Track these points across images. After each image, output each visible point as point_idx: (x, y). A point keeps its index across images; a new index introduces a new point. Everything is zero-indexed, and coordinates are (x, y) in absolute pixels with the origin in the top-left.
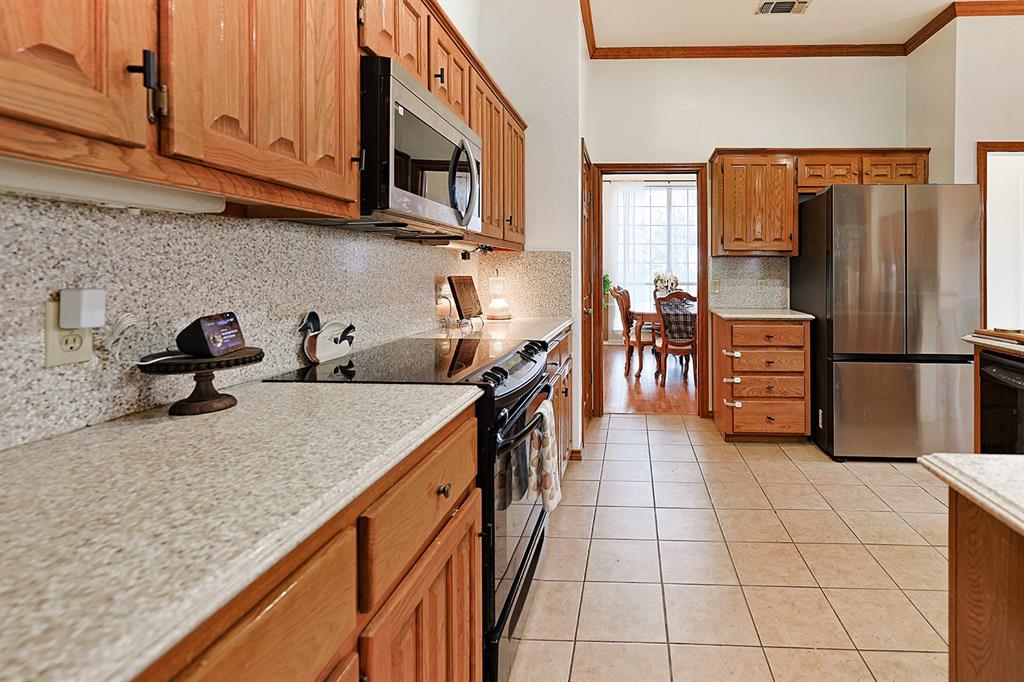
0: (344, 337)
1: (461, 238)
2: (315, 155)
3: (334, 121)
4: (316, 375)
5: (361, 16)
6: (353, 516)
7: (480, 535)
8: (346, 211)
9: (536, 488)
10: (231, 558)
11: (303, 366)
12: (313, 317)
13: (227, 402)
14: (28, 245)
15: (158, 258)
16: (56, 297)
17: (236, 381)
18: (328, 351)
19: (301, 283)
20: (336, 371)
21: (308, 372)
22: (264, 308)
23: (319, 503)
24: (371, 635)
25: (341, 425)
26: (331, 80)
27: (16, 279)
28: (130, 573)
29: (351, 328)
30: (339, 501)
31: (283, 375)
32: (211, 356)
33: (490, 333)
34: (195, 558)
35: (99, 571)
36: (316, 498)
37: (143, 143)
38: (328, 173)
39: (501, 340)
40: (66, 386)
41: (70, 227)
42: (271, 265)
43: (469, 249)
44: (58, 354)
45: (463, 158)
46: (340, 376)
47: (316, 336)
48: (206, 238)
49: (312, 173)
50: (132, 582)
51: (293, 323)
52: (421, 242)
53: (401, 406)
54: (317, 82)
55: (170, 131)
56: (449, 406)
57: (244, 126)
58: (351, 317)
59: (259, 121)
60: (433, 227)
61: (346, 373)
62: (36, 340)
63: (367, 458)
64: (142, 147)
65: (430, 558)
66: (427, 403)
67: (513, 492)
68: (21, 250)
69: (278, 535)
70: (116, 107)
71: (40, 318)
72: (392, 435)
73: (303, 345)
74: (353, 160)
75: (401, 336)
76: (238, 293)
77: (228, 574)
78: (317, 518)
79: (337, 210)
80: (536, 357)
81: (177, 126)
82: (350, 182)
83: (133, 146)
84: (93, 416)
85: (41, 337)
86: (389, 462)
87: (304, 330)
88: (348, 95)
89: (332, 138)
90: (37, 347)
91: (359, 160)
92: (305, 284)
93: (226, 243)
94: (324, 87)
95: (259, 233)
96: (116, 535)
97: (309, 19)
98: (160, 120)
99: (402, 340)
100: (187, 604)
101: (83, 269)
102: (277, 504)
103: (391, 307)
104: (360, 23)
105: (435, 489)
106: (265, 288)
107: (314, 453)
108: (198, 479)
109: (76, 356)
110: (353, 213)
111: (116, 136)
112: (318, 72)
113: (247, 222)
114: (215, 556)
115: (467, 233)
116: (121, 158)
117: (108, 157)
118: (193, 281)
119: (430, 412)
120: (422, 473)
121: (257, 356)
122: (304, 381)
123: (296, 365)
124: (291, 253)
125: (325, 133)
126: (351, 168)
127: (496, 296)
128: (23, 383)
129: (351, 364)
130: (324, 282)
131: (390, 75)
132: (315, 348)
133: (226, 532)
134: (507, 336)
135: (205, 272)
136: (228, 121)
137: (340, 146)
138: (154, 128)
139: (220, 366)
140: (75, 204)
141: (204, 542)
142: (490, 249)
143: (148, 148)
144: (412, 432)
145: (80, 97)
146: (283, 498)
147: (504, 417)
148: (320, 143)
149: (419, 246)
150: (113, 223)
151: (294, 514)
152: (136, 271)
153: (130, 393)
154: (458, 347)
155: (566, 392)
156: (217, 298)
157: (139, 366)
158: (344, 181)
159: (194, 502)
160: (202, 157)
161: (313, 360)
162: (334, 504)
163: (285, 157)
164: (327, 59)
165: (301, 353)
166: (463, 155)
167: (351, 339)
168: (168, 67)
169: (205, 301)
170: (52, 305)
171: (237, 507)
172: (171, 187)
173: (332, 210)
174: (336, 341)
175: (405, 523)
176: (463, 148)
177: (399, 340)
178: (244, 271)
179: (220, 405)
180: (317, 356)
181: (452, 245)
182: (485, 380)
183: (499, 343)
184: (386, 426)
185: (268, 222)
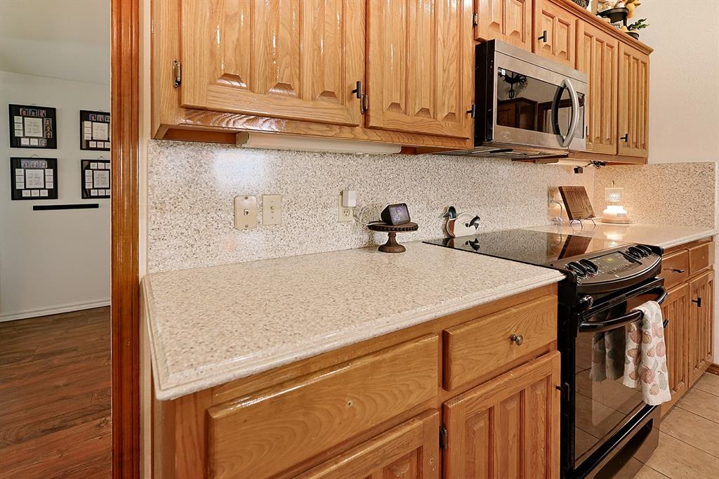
0: (472, 223)
1: (567, 156)
2: (441, 115)
3: (455, 91)
4: (453, 244)
5: (476, 20)
6: (439, 328)
7: (557, 388)
8: (464, 146)
9: (633, 376)
10: (365, 321)
11: (446, 237)
12: (452, 209)
13: (401, 249)
14: (334, 172)
15: (377, 177)
16: (342, 193)
17: (410, 240)
18: (461, 231)
19: (446, 190)
20: (467, 243)
21: (449, 242)
22: (425, 203)
23: (414, 311)
24: (450, 406)
25: (448, 274)
26: (453, 68)
27: (330, 186)
28: (332, 311)
29: (477, 218)
30: (425, 315)
31: (435, 240)
32: (392, 225)
33: (605, 233)
34: (353, 315)
35: (325, 306)
36: (413, 309)
37: (357, 124)
38: (450, 123)
39: (616, 241)
40: (345, 231)
41: (346, 164)
42: (429, 180)
43: (581, 164)
44: (342, 217)
45: (564, 96)
46: (470, 248)
47: (454, 221)
48: (397, 166)
49: (440, 125)
50: (331, 315)
51: (441, 211)
52: (534, 162)
53: (490, 272)
54: (444, 71)
55: (369, 116)
56: (525, 280)
57: (403, 106)
58: (477, 211)
59: (410, 102)
60: (537, 150)
61: (474, 246)
62: (336, 210)
63: (451, 296)
64: (358, 126)
65: (502, 382)
66: (510, 274)
67: (607, 370)
68: (332, 174)
69: (388, 319)
70: (348, 110)
71: (337, 201)
72: (473, 287)
73: (446, 225)
74: (468, 112)
75: (516, 227)
76: (411, 194)
77: (361, 328)
78: (410, 319)
79: (458, 145)
80: (643, 260)
81: (371, 113)
82: (465, 127)
83: (355, 126)
84: (353, 245)
85: (337, 210)
86: (465, 303)
87: (447, 216)
88: (465, 73)
89: (453, 102)
90: (335, 213)
91: (471, 112)
92: (448, 190)
93: (406, 168)
94: (449, 73)
95: (422, 161)
96: (336, 294)
97: (440, 36)
98: (365, 112)
99: (517, 230)
100: (342, 333)
101: (351, 182)
102: (395, 304)
103: (508, 207)
104: (475, 25)
105: (509, 335)
106: (425, 192)
107: (425, 285)
108: (373, 281)
109: (347, 219)
110: (470, 144)
111: (347, 123)
112: (445, 65)
113: (416, 156)
114: (360, 317)
115: (570, 151)
116: (351, 133)
117: (346, 133)
118: (392, 187)
119: (508, 280)
120: (496, 320)
121: (415, 228)
122: (446, 247)
123: (442, 236)
124: (440, 172)
125: (449, 99)
126: (467, 118)
127: (611, 204)
128: (332, 227)
129: (476, 241)
130: (460, 189)
131: (494, 51)
132: (453, 228)
133: (369, 309)
134: (624, 238)
135: (397, 183)
136: (395, 106)
137: (459, 106)
138: (363, 116)
139: (400, 230)
140: (348, 154)
141: (360, 310)
142: (603, 164)
143: (361, 125)
144: (488, 290)
145: (336, 109)
146: (399, 302)
147: (586, 303)
148: (446, 106)
149: (533, 164)
150: (360, 161)
151: (399, 312)
152: (368, 182)
153: (366, 237)
154: (567, 242)
155: (699, 302)
156: (401, 196)
157: (368, 226)
158: (461, 126)
159: (366, 291)
160: (382, 126)
161: (451, 234)
162: (422, 316)
163: (425, 118)
164: (451, 55)
165: (445, 230)
166: (565, 93)
167: (477, 225)
168: (368, 86)
169: (397, 197)
170: (340, 196)
171: (379, 299)
172: (370, 142)
173: (454, 145)
174: (467, 225)
175: (479, 349)
176: (565, 86)
177: (514, 230)
178: (415, 183)
179: (398, 250)
180: (454, 232)
181: (561, 162)
182: (570, 268)
183: (614, 243)
184: (473, 281)
185: (428, 156)
